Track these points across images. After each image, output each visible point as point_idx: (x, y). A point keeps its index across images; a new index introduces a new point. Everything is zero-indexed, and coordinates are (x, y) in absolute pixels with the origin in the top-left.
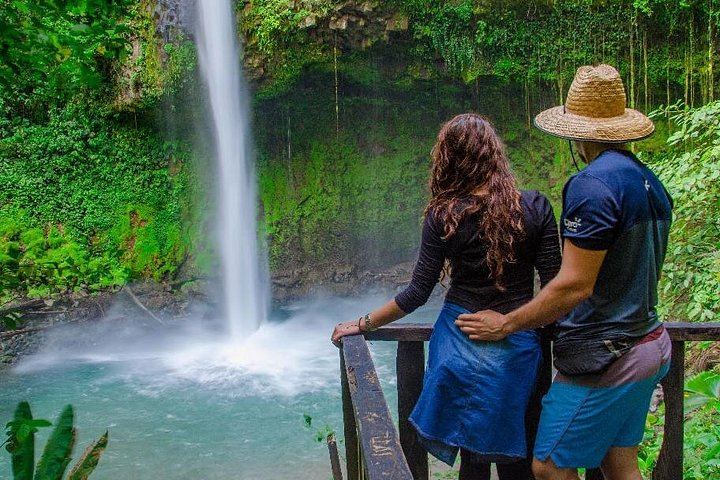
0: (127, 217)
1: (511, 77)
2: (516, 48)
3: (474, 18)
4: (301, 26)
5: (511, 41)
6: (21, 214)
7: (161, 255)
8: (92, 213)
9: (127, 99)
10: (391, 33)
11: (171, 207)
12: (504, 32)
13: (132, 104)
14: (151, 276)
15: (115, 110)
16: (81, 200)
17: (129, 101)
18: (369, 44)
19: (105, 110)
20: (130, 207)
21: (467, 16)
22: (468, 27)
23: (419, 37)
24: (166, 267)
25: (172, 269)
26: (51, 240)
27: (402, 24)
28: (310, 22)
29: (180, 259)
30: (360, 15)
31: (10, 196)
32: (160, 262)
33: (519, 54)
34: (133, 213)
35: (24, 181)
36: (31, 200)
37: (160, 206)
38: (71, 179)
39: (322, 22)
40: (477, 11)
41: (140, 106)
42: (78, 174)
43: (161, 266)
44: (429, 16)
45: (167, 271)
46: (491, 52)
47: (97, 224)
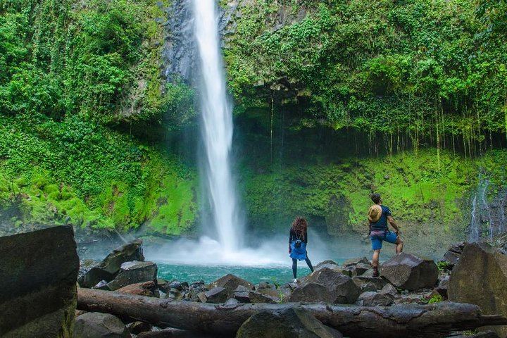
0: (111, 188)
1: (362, 128)
2: (368, 112)
3: (349, 95)
4: (255, 85)
5: (366, 109)
6: (47, 173)
7: (131, 216)
8: (88, 182)
9: (127, 113)
10: (299, 98)
11: (140, 186)
12: (363, 103)
13: (130, 117)
14: (123, 229)
15: (116, 120)
16: (81, 173)
17: (128, 115)
18: (286, 102)
19: (107, 119)
20: (114, 183)
21: (345, 93)
22: (345, 99)
23: (314, 102)
24: (132, 224)
25: (137, 226)
26: (64, 194)
27: (308, 93)
28: (261, 83)
29: (141, 220)
30: (287, 85)
31: (40, 161)
32: (129, 220)
33: (369, 116)
34: (115, 186)
35: (48, 153)
36: (53, 166)
37: (132, 185)
38: (75, 159)
39: (267, 85)
40: (351, 91)
41: (136, 119)
42: (81, 156)
43: (129, 223)
44: (323, 91)
45: (133, 227)
46: (354, 114)
47: (92, 189)
